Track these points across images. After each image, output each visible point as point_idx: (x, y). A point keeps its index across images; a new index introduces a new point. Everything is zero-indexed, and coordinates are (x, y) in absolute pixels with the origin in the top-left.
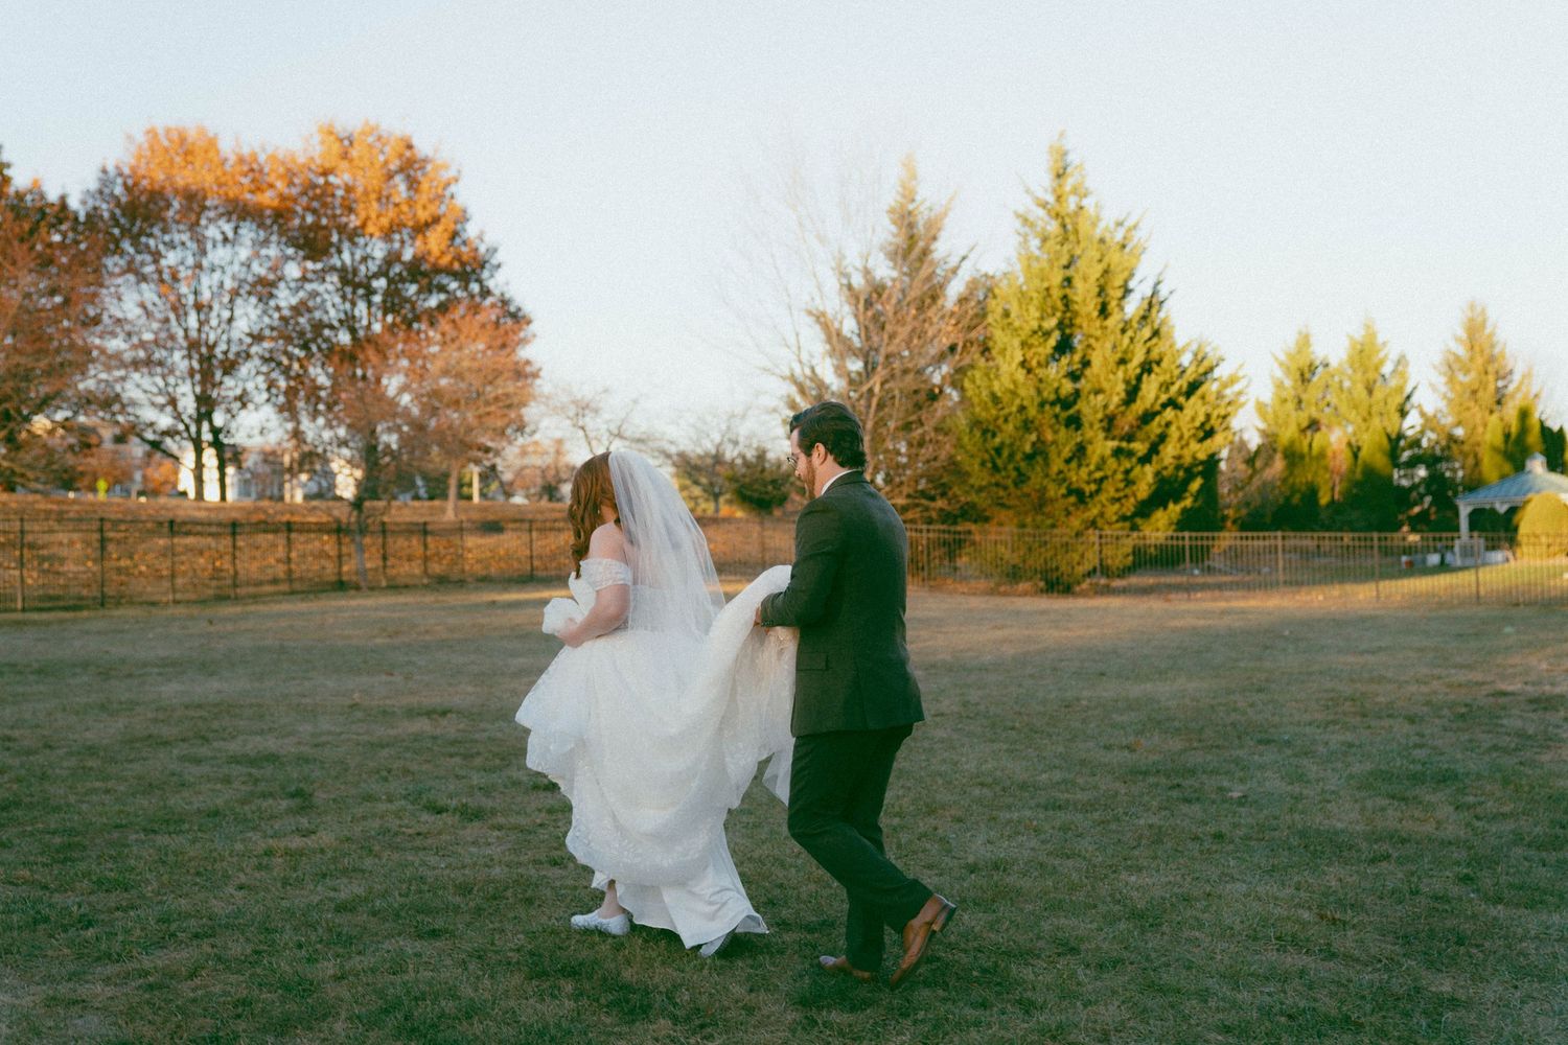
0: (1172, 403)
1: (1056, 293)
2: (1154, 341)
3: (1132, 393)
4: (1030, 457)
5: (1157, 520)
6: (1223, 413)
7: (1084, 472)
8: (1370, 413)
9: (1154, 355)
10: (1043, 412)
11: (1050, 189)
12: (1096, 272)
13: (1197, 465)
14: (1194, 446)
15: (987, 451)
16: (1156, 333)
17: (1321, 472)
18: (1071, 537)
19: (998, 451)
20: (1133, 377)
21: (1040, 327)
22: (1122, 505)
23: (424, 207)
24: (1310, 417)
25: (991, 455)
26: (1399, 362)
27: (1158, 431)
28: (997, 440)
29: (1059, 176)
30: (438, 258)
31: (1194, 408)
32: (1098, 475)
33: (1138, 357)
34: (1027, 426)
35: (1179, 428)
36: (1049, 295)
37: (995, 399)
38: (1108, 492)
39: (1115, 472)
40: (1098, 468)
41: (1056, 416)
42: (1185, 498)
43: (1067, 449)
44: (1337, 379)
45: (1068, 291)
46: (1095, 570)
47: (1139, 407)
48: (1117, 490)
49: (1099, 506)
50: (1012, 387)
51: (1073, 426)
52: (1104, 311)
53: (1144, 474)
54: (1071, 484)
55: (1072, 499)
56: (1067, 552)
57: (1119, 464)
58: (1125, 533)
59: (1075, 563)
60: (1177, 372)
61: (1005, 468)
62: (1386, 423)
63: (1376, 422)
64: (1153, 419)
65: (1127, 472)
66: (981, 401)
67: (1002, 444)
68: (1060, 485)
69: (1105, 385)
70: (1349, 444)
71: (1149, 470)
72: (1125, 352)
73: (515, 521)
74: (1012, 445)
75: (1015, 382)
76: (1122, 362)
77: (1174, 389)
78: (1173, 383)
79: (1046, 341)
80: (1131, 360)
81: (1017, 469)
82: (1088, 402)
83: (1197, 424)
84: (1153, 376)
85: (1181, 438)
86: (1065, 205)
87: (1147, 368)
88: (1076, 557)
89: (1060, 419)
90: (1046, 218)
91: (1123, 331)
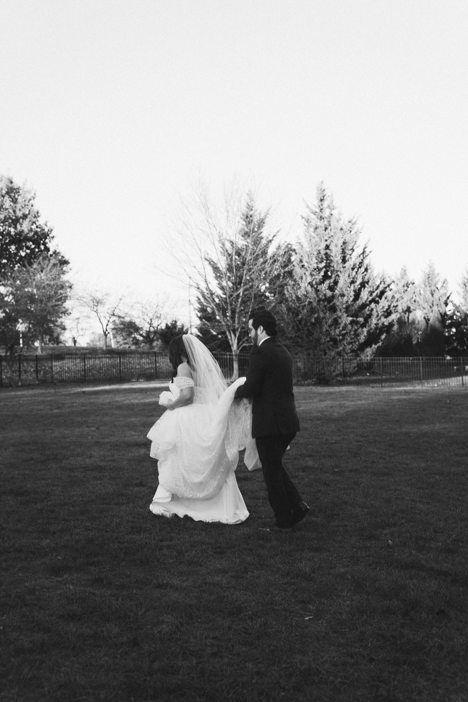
0: (373, 301)
1: (323, 252)
2: (365, 273)
3: (357, 295)
4: (313, 324)
5: (367, 352)
6: (395, 305)
7: (337, 331)
8: (433, 304)
9: (366, 280)
10: (320, 305)
11: (317, 206)
12: (340, 243)
13: (384, 328)
14: (383, 319)
15: (295, 322)
16: (366, 270)
17: (413, 330)
18: (330, 360)
19: (300, 321)
20: (357, 289)
21: (318, 267)
22: (353, 345)
23: (20, 210)
24: (407, 306)
25: (297, 324)
26: (444, 282)
27: (368, 313)
28: (300, 317)
29: (321, 200)
30: (27, 234)
31: (384, 303)
32: (344, 332)
33: (359, 281)
34: (312, 311)
35: (377, 311)
36: (320, 253)
37: (298, 298)
38: (347, 339)
39: (350, 331)
40: (344, 329)
41: (325, 306)
42: (379, 342)
43: (330, 321)
44: (418, 289)
45: (328, 251)
46: (341, 373)
47: (359, 302)
48: (351, 339)
49: (343, 346)
50: (305, 293)
51: (332, 311)
52: (344, 261)
53: (363, 331)
54: (331, 336)
55: (331, 343)
56: (328, 366)
57: (352, 328)
58: (353, 357)
59: (332, 371)
60: (375, 287)
61: (303, 329)
62: (440, 308)
63: (435, 308)
64: (366, 308)
65: (356, 331)
66: (292, 299)
67: (302, 318)
68: (327, 337)
69: (346, 293)
70: (425, 318)
71: (365, 330)
72: (354, 278)
73: (68, 354)
74: (306, 319)
75: (306, 291)
76: (353, 282)
77: (374, 294)
78: (374, 292)
79: (319, 273)
80: (356, 282)
81: (308, 330)
82: (339, 300)
83: (385, 310)
84: (366, 289)
85: (378, 316)
86: (324, 213)
87: (363, 285)
88: (333, 368)
89: (327, 307)
90: (316, 219)
91: (353, 269)
